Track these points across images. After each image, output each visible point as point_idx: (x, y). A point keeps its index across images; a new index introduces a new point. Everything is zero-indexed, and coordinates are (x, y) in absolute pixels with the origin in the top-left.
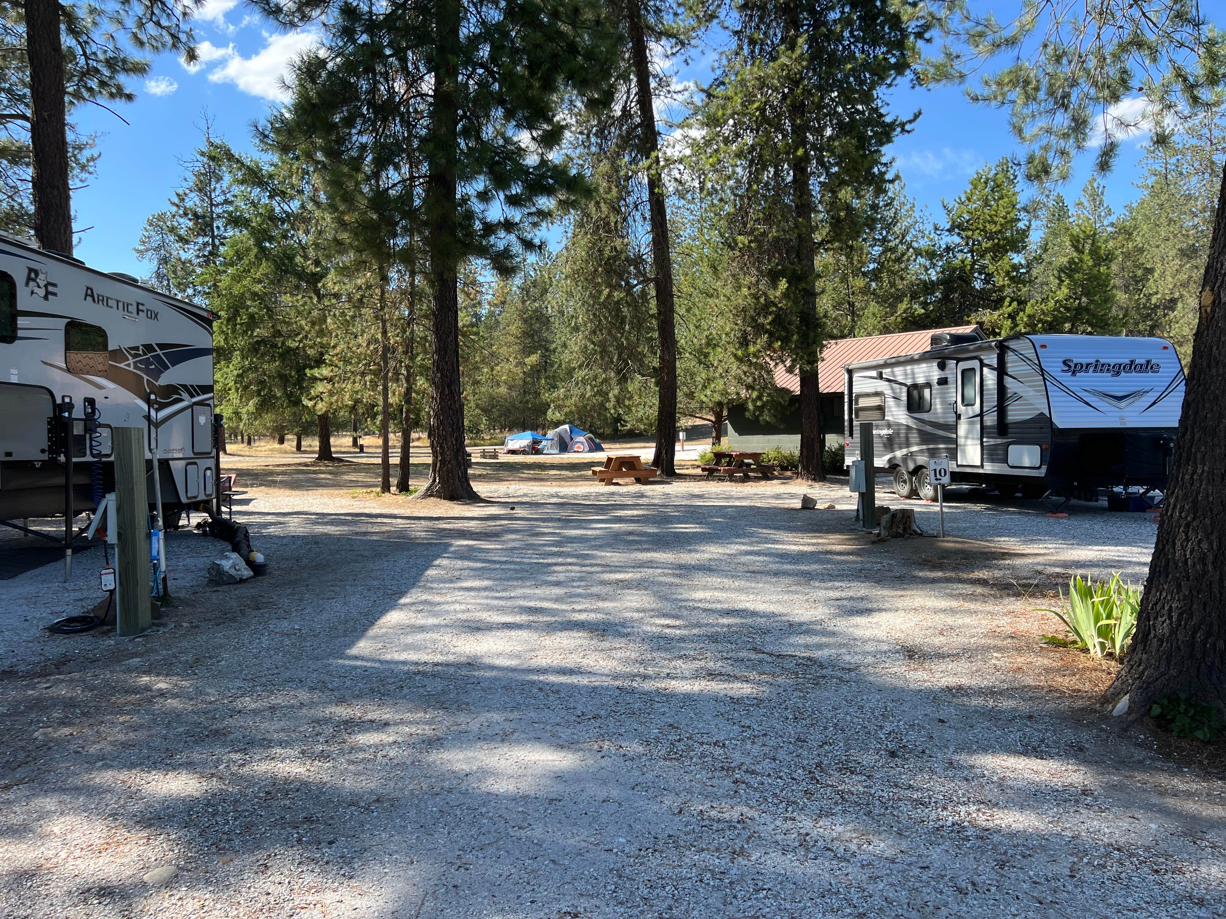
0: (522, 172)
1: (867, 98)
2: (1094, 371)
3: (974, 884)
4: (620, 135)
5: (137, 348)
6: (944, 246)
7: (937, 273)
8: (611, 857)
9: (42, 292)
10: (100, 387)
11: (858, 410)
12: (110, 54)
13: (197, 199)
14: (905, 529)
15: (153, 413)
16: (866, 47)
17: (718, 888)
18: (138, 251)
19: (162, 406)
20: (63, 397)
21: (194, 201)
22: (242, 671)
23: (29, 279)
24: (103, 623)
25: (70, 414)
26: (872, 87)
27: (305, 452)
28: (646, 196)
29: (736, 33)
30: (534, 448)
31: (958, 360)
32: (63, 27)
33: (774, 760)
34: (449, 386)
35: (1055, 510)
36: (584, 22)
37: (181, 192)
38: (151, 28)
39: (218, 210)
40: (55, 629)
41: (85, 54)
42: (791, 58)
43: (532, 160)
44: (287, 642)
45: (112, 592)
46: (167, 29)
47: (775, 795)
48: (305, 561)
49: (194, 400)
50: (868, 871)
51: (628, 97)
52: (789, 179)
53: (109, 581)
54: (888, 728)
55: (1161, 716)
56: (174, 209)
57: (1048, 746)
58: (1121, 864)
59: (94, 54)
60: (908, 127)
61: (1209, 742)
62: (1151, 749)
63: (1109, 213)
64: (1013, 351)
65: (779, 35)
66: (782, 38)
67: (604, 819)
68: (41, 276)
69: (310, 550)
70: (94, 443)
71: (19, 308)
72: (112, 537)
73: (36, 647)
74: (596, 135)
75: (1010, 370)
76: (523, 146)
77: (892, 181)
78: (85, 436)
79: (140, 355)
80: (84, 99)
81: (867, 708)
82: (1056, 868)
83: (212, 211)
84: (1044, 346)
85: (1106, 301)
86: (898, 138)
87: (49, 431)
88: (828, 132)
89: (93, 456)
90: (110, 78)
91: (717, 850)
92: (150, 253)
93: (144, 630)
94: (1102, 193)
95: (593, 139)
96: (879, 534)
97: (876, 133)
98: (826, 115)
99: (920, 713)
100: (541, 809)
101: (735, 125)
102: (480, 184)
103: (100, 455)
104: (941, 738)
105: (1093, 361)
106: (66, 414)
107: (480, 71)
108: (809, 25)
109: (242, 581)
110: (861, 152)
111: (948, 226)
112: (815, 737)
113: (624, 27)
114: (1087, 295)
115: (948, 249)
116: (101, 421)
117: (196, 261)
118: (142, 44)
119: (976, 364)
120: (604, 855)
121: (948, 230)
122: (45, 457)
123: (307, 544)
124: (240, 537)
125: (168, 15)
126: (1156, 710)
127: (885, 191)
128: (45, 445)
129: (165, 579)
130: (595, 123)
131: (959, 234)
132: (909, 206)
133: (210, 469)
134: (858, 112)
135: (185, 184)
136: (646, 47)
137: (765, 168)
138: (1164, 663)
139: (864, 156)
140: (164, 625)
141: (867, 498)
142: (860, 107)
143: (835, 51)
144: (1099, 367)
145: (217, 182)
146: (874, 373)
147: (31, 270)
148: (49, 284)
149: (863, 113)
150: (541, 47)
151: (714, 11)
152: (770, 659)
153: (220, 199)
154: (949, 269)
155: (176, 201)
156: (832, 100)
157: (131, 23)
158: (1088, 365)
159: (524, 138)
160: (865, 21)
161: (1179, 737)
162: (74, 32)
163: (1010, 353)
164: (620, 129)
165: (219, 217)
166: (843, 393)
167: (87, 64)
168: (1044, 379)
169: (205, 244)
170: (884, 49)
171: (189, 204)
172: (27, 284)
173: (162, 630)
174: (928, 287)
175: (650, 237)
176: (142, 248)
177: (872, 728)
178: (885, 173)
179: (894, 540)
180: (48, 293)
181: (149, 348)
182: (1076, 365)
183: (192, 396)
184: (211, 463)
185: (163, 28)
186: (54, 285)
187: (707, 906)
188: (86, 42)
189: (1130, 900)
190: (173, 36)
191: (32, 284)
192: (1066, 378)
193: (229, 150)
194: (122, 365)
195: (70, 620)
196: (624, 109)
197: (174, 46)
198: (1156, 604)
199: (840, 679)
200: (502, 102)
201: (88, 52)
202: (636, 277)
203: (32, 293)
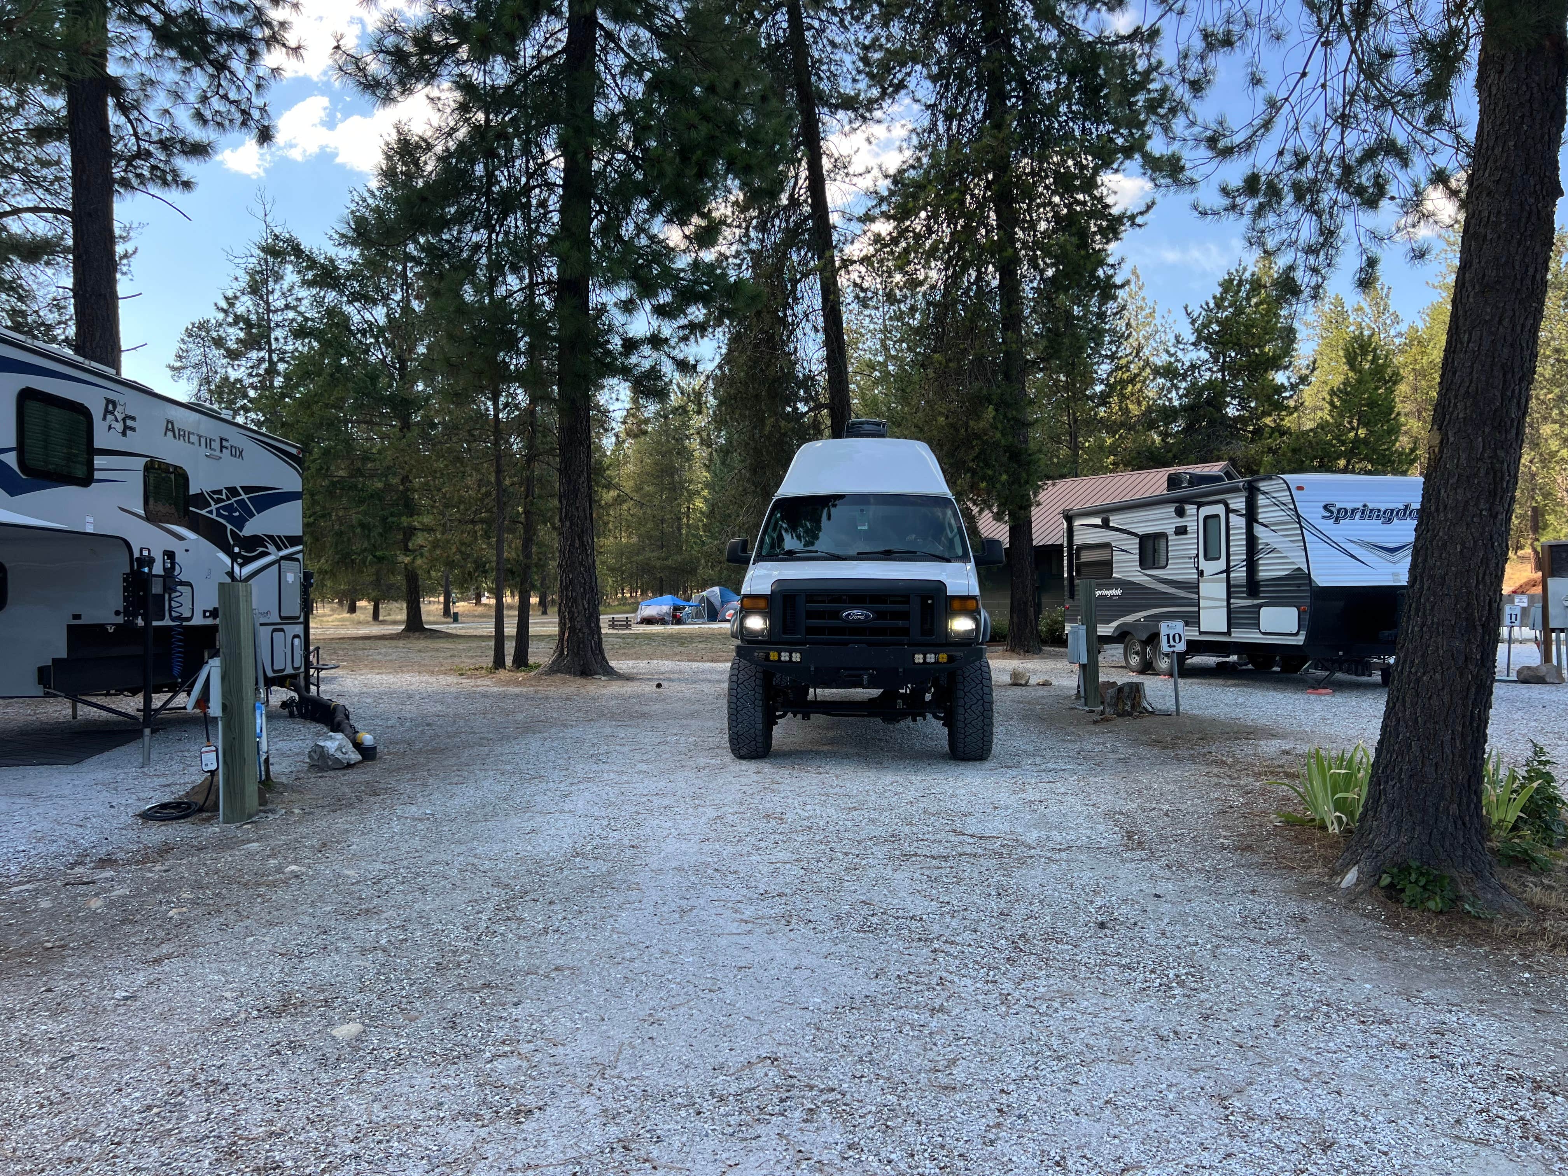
0: (670, 277)
1: (1089, 185)
2: (1361, 518)
3: (1176, 1033)
4: (787, 228)
5: (219, 492)
6: (1188, 364)
7: (1180, 398)
8: (808, 1015)
9: (119, 426)
10: (181, 538)
11: (1079, 567)
12: (166, 134)
13: (249, 303)
14: (1133, 707)
15: (237, 568)
16: (1088, 125)
17: (918, 1038)
18: (173, 368)
19: (247, 561)
20: (141, 550)
21: (245, 305)
22: (378, 854)
23: (107, 412)
24: (201, 810)
25: (150, 569)
26: (1096, 171)
27: (384, 622)
28: (818, 303)
29: (928, 107)
30: (674, 616)
31: (1200, 505)
32: (110, 101)
33: (975, 931)
34: (580, 538)
35: (1317, 685)
36: (745, 96)
37: (230, 294)
38: (216, 103)
39: (276, 318)
40: (148, 816)
41: (136, 134)
42: (996, 138)
43: (682, 262)
44: (420, 826)
45: (213, 773)
46: (236, 103)
47: (976, 962)
48: (418, 746)
49: (282, 553)
50: (1071, 1024)
51: (796, 183)
52: (995, 283)
53: (210, 761)
54: (1099, 902)
55: (1391, 886)
56: (221, 316)
57: (1268, 917)
58: (1328, 1015)
59: (147, 134)
60: (1139, 220)
61: (1441, 912)
62: (1379, 919)
63: (1397, 320)
64: (1264, 493)
65: (982, 111)
66: (985, 113)
67: (797, 983)
68: (119, 408)
69: (423, 732)
70: (173, 604)
71: (97, 445)
72: (215, 709)
73: (130, 834)
74: (755, 228)
75: (1262, 517)
76: (671, 244)
77: (1122, 286)
78: (163, 596)
79: (223, 500)
80: (133, 188)
81: (1077, 884)
82: (1261, 1020)
83: (269, 320)
84: (1300, 488)
85: (1390, 432)
86: (1127, 232)
87: (125, 589)
88: (1043, 226)
89: (173, 619)
90: (166, 162)
91: (916, 1007)
92: (188, 372)
93: (250, 816)
94: (1387, 296)
95: (753, 233)
96: (1103, 713)
97: (1100, 227)
98: (1039, 206)
99: (1134, 889)
100: (731, 975)
101: (928, 218)
102: (623, 292)
103: (180, 618)
104: (1155, 912)
105: (1360, 506)
106: (146, 570)
107: (621, 156)
108: (1017, 97)
109: (349, 766)
110: (1083, 252)
111: (1193, 339)
112: (1020, 910)
113: (792, 96)
114: (1366, 425)
115: (1193, 367)
116: (183, 578)
117: (247, 381)
118: (205, 122)
119: (1219, 509)
120: (800, 1013)
121: (1193, 344)
122: (120, 620)
123: (417, 726)
124: (340, 717)
125: (238, 87)
126: (1386, 880)
127: (1115, 298)
128: (120, 605)
129: (267, 760)
130: (756, 213)
131: (1206, 349)
132: (1148, 311)
133: (297, 636)
134: (1078, 202)
135: (235, 285)
136: (818, 121)
137: (964, 269)
138: (1394, 830)
139: (1089, 256)
140: (273, 811)
141: (1089, 671)
142: (1080, 197)
143: (1049, 128)
144: (1367, 513)
145: (276, 282)
146: (1098, 521)
147: (108, 401)
148: (128, 417)
149: (1084, 204)
150: (695, 127)
151: (902, 81)
152: (971, 841)
153: (280, 304)
154: (1194, 390)
155: (224, 305)
156: (1047, 187)
157: (192, 97)
158: (1353, 510)
159: (674, 236)
160: (1085, 93)
161: (1410, 908)
162: (123, 109)
163: (1261, 497)
164: (787, 221)
165: (278, 326)
166: (1062, 545)
167: (139, 146)
168: (1301, 527)
169: (261, 360)
170: (1111, 127)
171: (240, 309)
172: (104, 418)
173: (271, 817)
174: (1169, 414)
175: (823, 353)
176: (178, 364)
177: (1081, 903)
178: (1112, 276)
179: (1120, 720)
180: (126, 428)
181: (233, 491)
182: (1339, 510)
183: (279, 549)
184: (299, 629)
185: (232, 102)
186: (133, 419)
187: (907, 1052)
188: (137, 120)
189: (1331, 1044)
190: (243, 112)
191: (109, 417)
192: (1328, 526)
193: (298, 245)
194: (203, 512)
195: (163, 806)
196: (791, 197)
197: (244, 124)
198: (1386, 767)
199: (1049, 859)
200: (646, 194)
201: (140, 131)
202: (806, 401)
203: (110, 427)
